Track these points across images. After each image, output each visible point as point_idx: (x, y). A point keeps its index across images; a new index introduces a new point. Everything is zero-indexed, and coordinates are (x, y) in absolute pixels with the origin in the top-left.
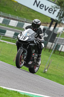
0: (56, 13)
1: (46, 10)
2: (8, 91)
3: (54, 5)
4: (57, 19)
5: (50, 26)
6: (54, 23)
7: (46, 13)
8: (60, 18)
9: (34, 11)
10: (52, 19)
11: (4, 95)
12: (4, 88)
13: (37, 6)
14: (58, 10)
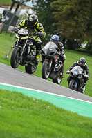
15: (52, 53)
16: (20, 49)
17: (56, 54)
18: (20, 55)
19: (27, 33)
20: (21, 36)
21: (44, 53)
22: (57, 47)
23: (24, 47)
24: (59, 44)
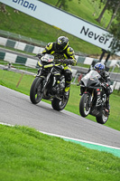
0: (108, 43)
1: (95, 39)
2: (49, 137)
3: (105, 33)
4: (110, 50)
5: (101, 59)
6: (106, 54)
7: (97, 43)
8: (113, 48)
9: (81, 40)
10: (103, 50)
11: (44, 141)
12: (44, 133)
13: (86, 34)
14: (111, 40)
15: (94, 84)
16: (43, 79)
17: (99, 86)
18: (42, 87)
19: (52, 60)
20: (44, 63)
21: (83, 84)
22: (100, 76)
23: (48, 78)
24: (104, 74)
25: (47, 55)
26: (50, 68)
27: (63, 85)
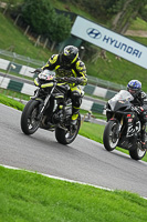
15: (123, 108)
16: (39, 103)
17: (130, 110)
18: (38, 113)
19: (52, 78)
20: (42, 81)
21: (109, 107)
22: (132, 98)
23: (46, 101)
24: (140, 94)
25: (46, 71)
26: (50, 88)
27: (70, 111)
